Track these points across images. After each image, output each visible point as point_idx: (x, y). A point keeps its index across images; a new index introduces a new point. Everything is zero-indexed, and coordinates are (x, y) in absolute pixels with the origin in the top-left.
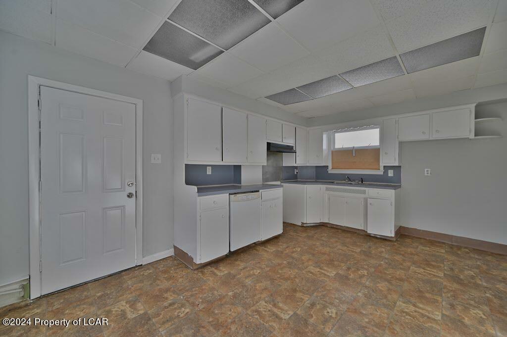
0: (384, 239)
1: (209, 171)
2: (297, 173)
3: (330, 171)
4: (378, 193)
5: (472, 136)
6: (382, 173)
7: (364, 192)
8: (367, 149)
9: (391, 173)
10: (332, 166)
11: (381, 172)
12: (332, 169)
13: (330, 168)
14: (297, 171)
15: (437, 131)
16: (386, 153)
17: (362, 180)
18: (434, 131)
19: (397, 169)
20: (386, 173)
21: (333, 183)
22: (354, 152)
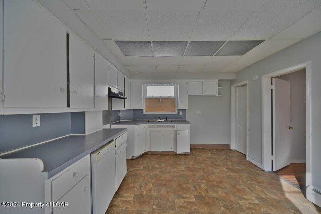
2: (120, 115)
3: (145, 113)
4: (182, 127)
5: (217, 95)
6: (177, 114)
7: (174, 127)
8: (168, 99)
9: (181, 113)
10: (146, 109)
12: (146, 111)
13: (144, 111)
14: (120, 114)
15: (205, 91)
16: (182, 102)
17: (166, 118)
18: (203, 91)
19: (184, 111)
20: (179, 113)
21: (149, 122)
22: (160, 100)
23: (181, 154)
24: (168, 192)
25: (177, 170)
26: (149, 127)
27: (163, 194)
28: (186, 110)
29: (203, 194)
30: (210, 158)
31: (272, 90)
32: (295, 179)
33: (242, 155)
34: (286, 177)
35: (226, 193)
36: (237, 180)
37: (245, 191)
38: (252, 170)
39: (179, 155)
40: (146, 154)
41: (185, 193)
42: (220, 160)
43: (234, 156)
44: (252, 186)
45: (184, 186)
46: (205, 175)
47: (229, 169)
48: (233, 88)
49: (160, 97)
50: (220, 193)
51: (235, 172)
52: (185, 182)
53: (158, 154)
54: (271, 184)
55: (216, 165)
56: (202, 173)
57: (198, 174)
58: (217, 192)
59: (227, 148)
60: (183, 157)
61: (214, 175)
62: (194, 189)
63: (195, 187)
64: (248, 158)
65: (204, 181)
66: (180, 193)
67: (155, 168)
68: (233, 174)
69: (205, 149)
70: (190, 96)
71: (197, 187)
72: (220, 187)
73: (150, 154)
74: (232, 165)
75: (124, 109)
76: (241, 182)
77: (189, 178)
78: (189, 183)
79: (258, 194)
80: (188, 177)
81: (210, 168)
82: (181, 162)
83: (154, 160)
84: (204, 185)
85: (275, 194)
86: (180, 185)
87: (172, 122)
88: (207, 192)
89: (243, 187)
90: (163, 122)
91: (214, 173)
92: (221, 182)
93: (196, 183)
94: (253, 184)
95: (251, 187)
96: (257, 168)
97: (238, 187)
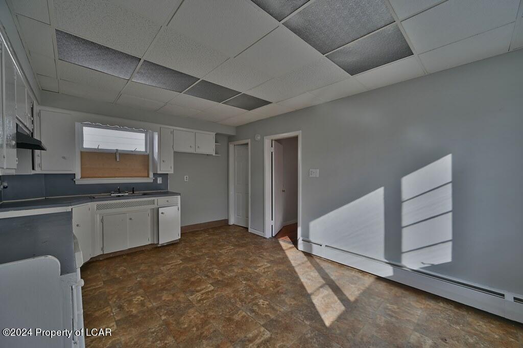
0: (172, 245)
3: (79, 180)
4: (167, 201)
5: (214, 154)
6: (152, 181)
7: (153, 202)
8: (135, 155)
9: (159, 181)
10: (82, 174)
11: (150, 180)
12: (85, 178)
13: (78, 176)
15: (198, 147)
16: (163, 161)
17: (133, 190)
18: (197, 147)
19: (165, 176)
20: (155, 180)
21: (94, 198)
22: (118, 156)
23: (165, 244)
24: (173, 295)
25: (172, 266)
26: (99, 208)
27: (167, 299)
28: (168, 174)
29: (220, 278)
30: (210, 240)
31: (272, 153)
32: (289, 238)
33: (242, 228)
34: (282, 238)
35: (242, 269)
36: (247, 253)
37: (257, 260)
38: (256, 240)
39: (163, 246)
40: (93, 262)
41: (197, 286)
42: (222, 239)
43: (235, 232)
44: (262, 254)
45: (193, 279)
46: (212, 259)
47: (235, 245)
48: (231, 147)
49: (117, 150)
50: (236, 270)
51: (242, 247)
52: (191, 275)
53: (122, 255)
54: (274, 247)
55: (219, 246)
56: (207, 259)
57: (203, 262)
58: (233, 271)
59: (225, 224)
60: (171, 247)
61: (223, 256)
62: (206, 277)
63: (207, 276)
64: (250, 230)
65: (215, 266)
66: (190, 289)
67: (130, 276)
68: (242, 249)
69: (198, 231)
70: (176, 153)
71: (209, 274)
72: (234, 265)
73: (101, 259)
74: (237, 241)
75: (33, 172)
76: (251, 254)
77: (194, 270)
78: (197, 274)
79: (268, 259)
80: (192, 269)
81: (215, 251)
82: (170, 255)
83: (118, 265)
84: (216, 270)
85: (279, 254)
86: (187, 281)
87: (144, 195)
88: (223, 274)
89: (254, 258)
90: (127, 196)
91: (221, 254)
92: (232, 261)
93: (206, 271)
94: (262, 252)
95: (261, 256)
96: (260, 238)
97: (250, 259)
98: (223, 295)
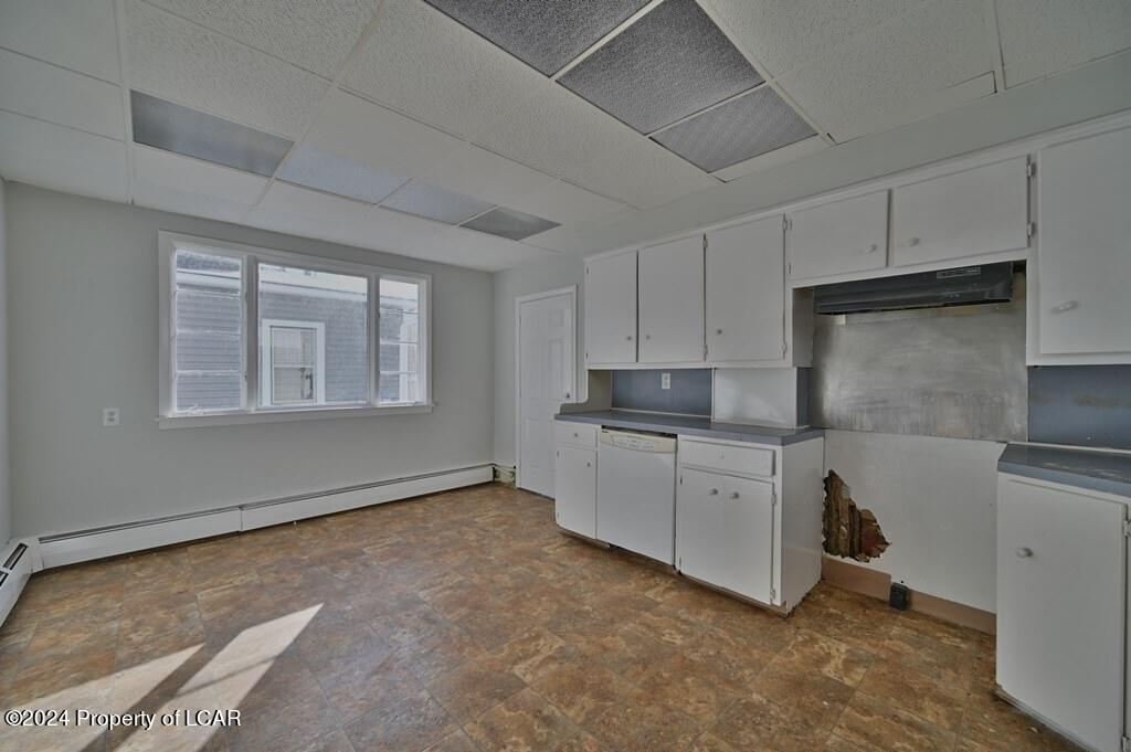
1: (666, 383)
98: (488, 649)
